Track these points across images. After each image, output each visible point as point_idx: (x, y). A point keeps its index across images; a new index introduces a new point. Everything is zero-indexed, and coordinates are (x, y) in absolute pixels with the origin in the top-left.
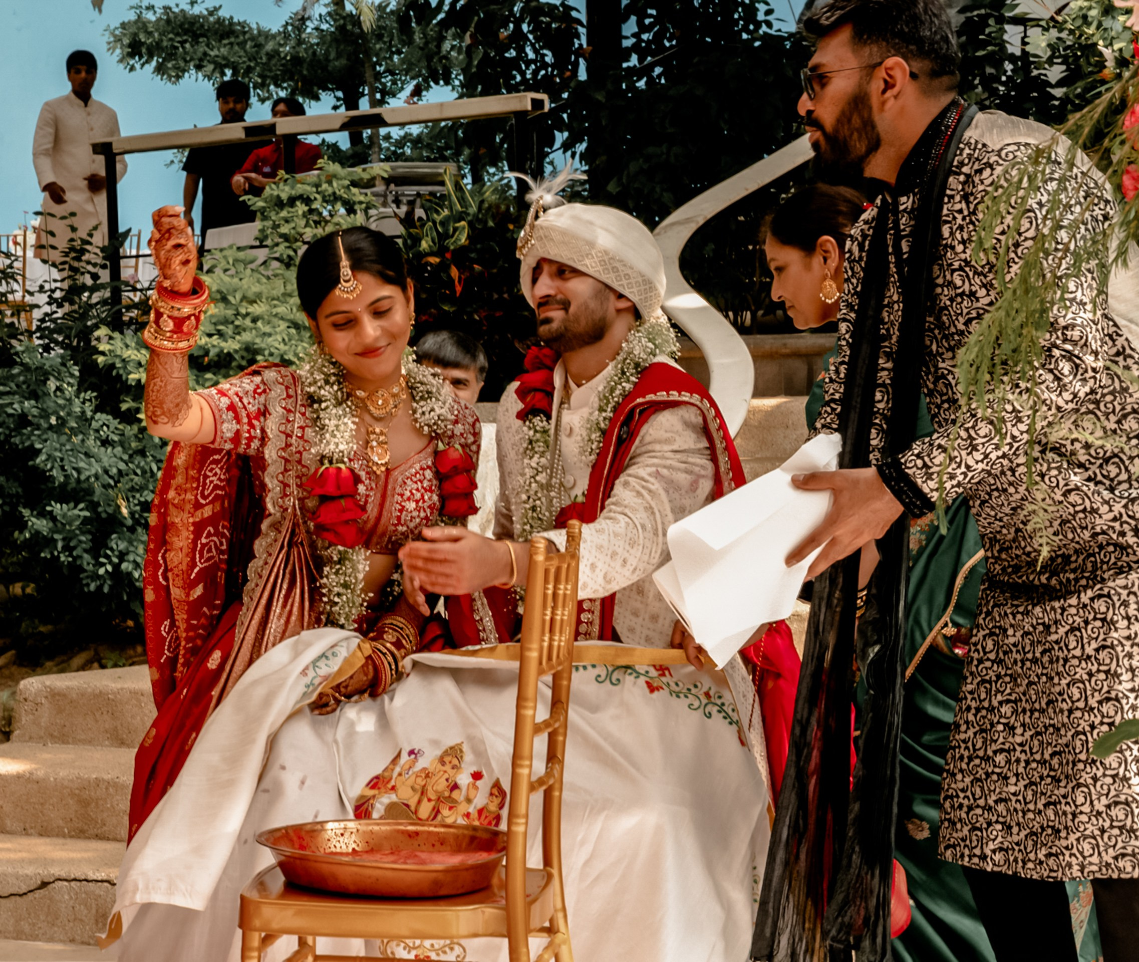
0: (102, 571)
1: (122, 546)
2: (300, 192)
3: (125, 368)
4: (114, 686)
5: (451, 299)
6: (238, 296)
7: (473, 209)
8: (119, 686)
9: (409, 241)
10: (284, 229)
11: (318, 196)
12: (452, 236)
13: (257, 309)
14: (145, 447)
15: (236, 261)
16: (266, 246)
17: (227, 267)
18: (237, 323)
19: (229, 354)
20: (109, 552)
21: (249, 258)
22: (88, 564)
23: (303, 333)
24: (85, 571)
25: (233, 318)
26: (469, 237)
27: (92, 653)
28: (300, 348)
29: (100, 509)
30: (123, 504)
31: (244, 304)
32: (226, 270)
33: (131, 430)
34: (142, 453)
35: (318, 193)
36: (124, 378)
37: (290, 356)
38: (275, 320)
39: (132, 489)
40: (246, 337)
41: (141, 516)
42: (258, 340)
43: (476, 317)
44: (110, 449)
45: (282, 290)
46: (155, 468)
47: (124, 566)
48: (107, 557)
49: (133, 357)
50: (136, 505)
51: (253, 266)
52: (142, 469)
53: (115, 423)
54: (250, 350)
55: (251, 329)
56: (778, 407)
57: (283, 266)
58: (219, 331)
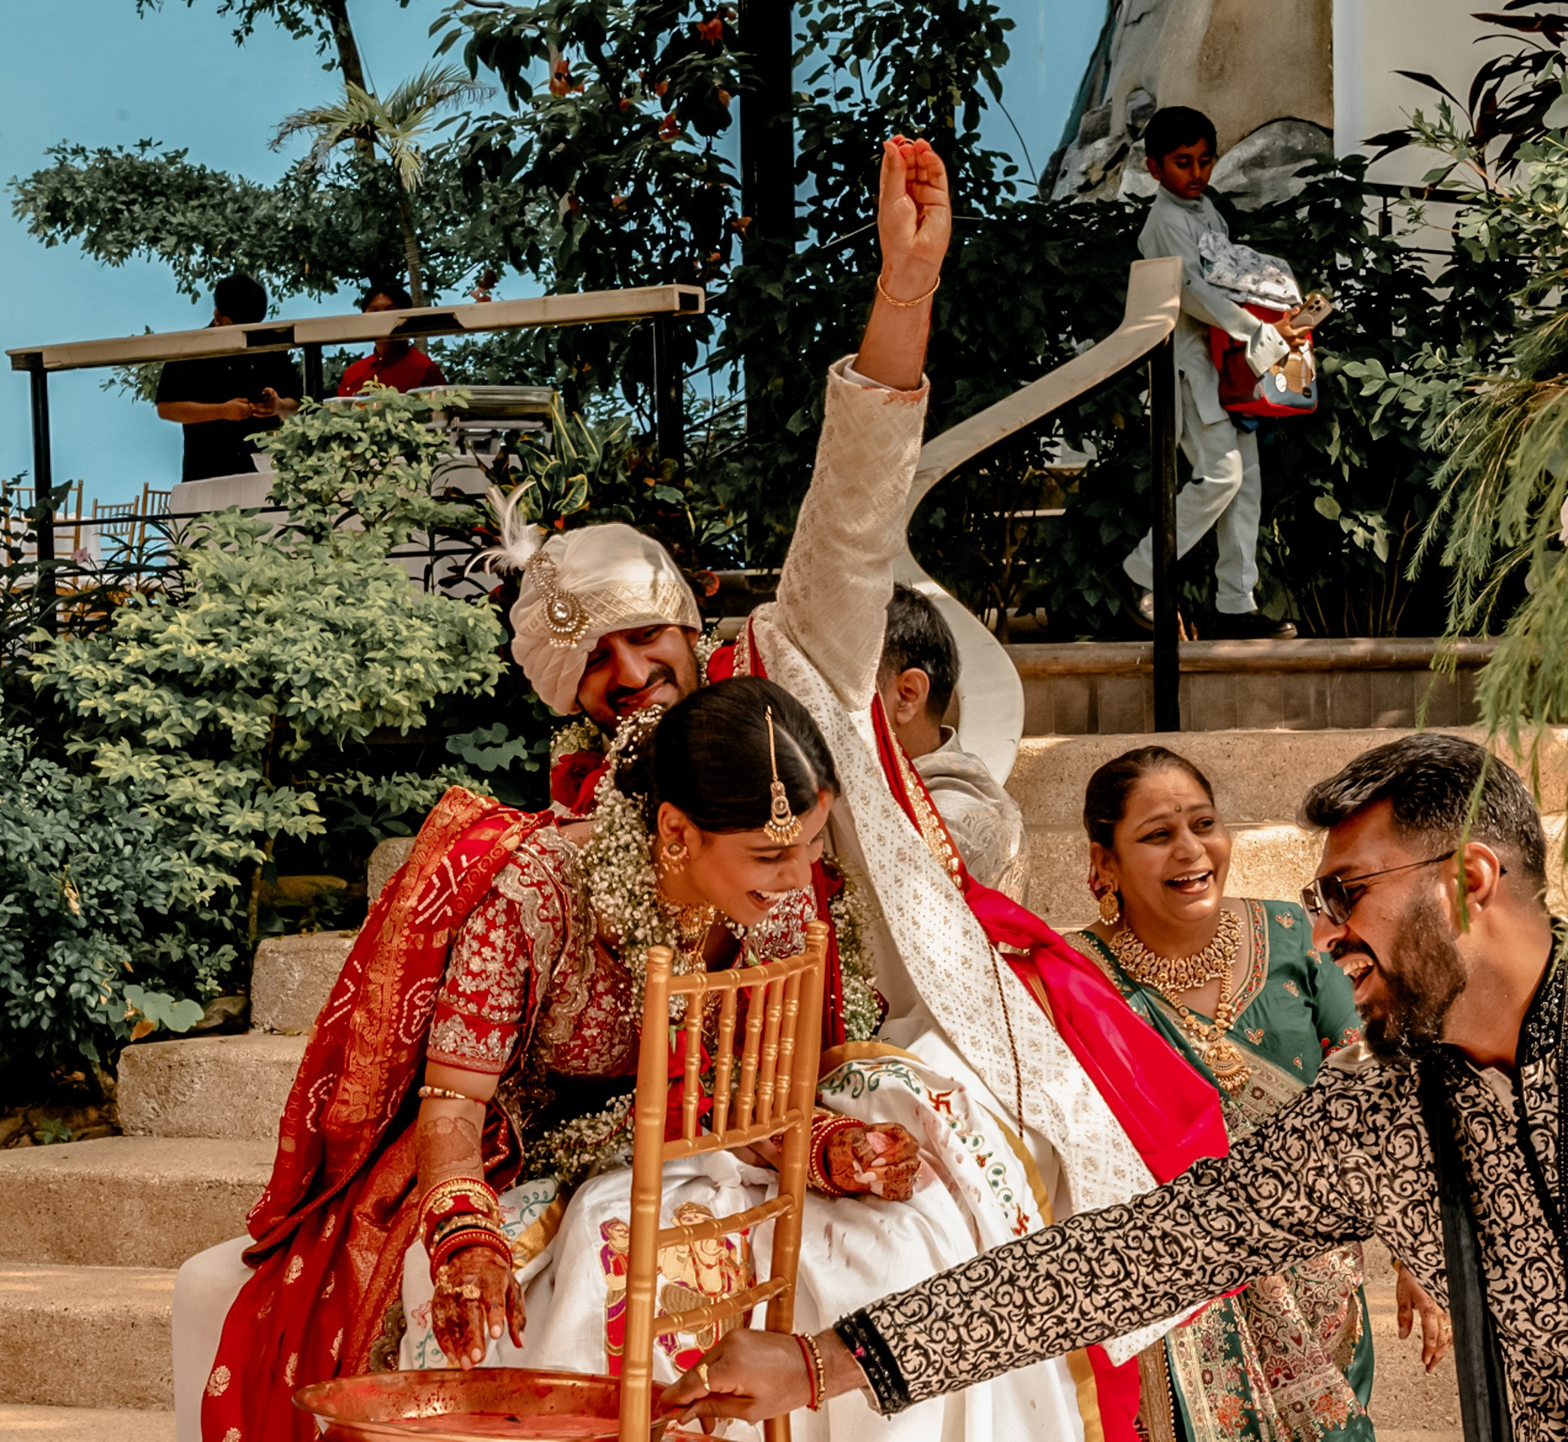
0: (39, 997)
1: (71, 958)
2: (338, 428)
3: (74, 690)
4: (58, 1170)
6: (245, 584)
7: (595, 456)
8: (65, 1171)
10: (312, 485)
11: (363, 435)
12: (565, 496)
13: (271, 603)
14: (103, 810)
15: (240, 530)
16: (285, 509)
17: (228, 541)
18: (243, 623)
19: (232, 670)
20: (50, 968)
21: (259, 527)
22: (19, 986)
23: (344, 638)
24: (14, 997)
25: (237, 616)
26: (588, 498)
27: (20, 1120)
28: (338, 659)
29: (37, 903)
30: (72, 895)
31: (254, 595)
32: (224, 545)
33: (82, 784)
34: (100, 818)
35: (364, 430)
36: (72, 706)
37: (325, 674)
38: (302, 619)
39: (86, 873)
40: (259, 645)
41: (99, 913)
42: (276, 650)
44: (51, 813)
45: (311, 576)
46: (120, 843)
47: (74, 988)
48: (48, 975)
49: (85, 674)
50: (91, 897)
51: (265, 539)
52: (101, 842)
53: (60, 774)
54: (266, 665)
55: (266, 633)
56: (1049, 751)
57: (311, 538)
58: (216, 635)
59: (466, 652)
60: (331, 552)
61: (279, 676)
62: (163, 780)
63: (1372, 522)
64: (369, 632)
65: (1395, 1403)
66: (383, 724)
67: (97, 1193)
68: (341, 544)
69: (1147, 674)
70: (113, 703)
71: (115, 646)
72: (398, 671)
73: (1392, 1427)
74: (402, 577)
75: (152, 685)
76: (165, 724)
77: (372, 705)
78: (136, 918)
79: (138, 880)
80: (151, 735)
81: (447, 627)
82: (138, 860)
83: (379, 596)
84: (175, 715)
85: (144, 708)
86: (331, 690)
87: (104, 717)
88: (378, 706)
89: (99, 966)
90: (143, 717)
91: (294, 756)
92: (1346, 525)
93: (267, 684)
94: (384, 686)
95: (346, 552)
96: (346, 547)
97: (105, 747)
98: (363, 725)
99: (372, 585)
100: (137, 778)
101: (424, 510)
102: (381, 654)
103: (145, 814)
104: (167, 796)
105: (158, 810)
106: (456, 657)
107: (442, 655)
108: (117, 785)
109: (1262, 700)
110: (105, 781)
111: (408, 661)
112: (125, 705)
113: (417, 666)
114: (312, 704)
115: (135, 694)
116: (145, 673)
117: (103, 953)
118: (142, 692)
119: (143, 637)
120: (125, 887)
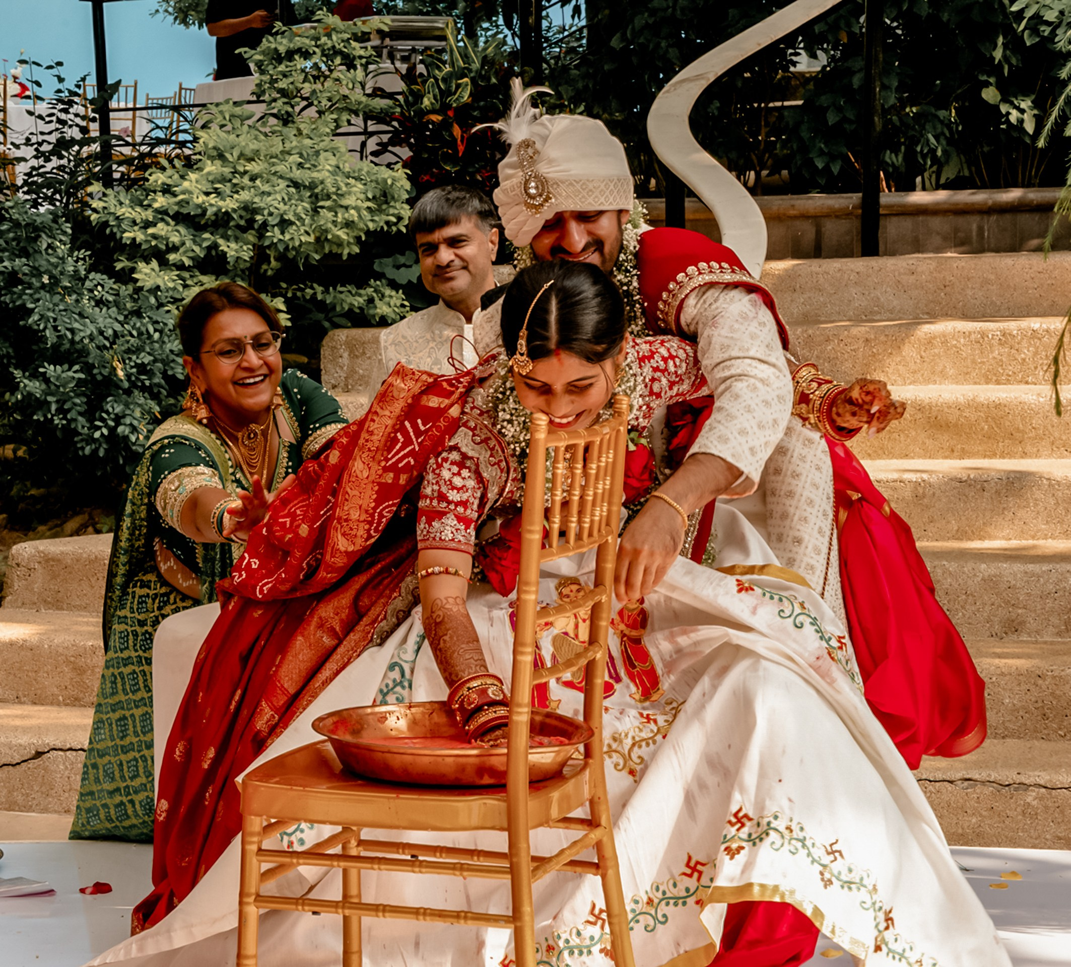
0: (97, 435)
1: (118, 409)
2: (299, 45)
3: (119, 226)
5: (454, 159)
6: (236, 153)
7: (476, 65)
9: (410, 97)
10: (282, 85)
11: (316, 50)
12: (455, 93)
13: (253, 167)
16: (263, 101)
17: (224, 123)
18: (234, 181)
19: (227, 213)
20: (104, 415)
21: (246, 114)
22: (83, 427)
23: (303, 192)
24: (80, 434)
25: (230, 176)
26: (471, 94)
27: (86, 517)
28: (299, 206)
29: (95, 371)
30: (119, 366)
31: (242, 161)
32: (222, 126)
33: (126, 290)
34: (138, 313)
35: (317, 46)
36: (118, 236)
37: (290, 216)
38: (275, 178)
39: (128, 351)
40: (245, 196)
41: (137, 379)
42: (256, 200)
43: (479, 178)
44: (105, 309)
45: (281, 148)
46: (151, 330)
47: (120, 429)
48: (103, 420)
49: (127, 215)
50: (132, 367)
51: (250, 122)
52: (138, 330)
53: (110, 283)
54: (249, 210)
55: (250, 188)
56: (786, 270)
57: (281, 123)
58: (216, 189)
59: (387, 203)
60: (295, 132)
61: (258, 217)
62: (181, 289)
63: (1023, 105)
64: (320, 188)
66: (331, 251)
68: (302, 126)
69: (857, 217)
70: (146, 235)
71: (147, 195)
72: (340, 215)
73: (1019, 738)
74: (343, 150)
75: (172, 223)
76: (182, 250)
77: (323, 238)
78: (163, 382)
79: (164, 356)
80: (172, 257)
81: (373, 185)
82: (164, 342)
83: (327, 162)
84: (189, 244)
85: (167, 239)
86: (294, 227)
87: (140, 244)
88: (326, 239)
89: (137, 414)
90: (167, 245)
91: (270, 273)
92: (1004, 109)
93: (251, 222)
94: (330, 225)
95: (305, 132)
96: (305, 128)
97: (141, 265)
98: (316, 252)
99: (323, 155)
100: (162, 287)
101: (360, 103)
102: (327, 203)
103: (168, 311)
104: (183, 299)
105: (177, 308)
106: (380, 206)
107: (370, 204)
108: (149, 291)
109: (938, 234)
110: (141, 288)
111: (346, 208)
112: (154, 237)
113: (352, 212)
114: (281, 237)
115: (161, 229)
116: (168, 215)
117: (140, 405)
118: (166, 228)
119: (167, 190)
120: (155, 361)
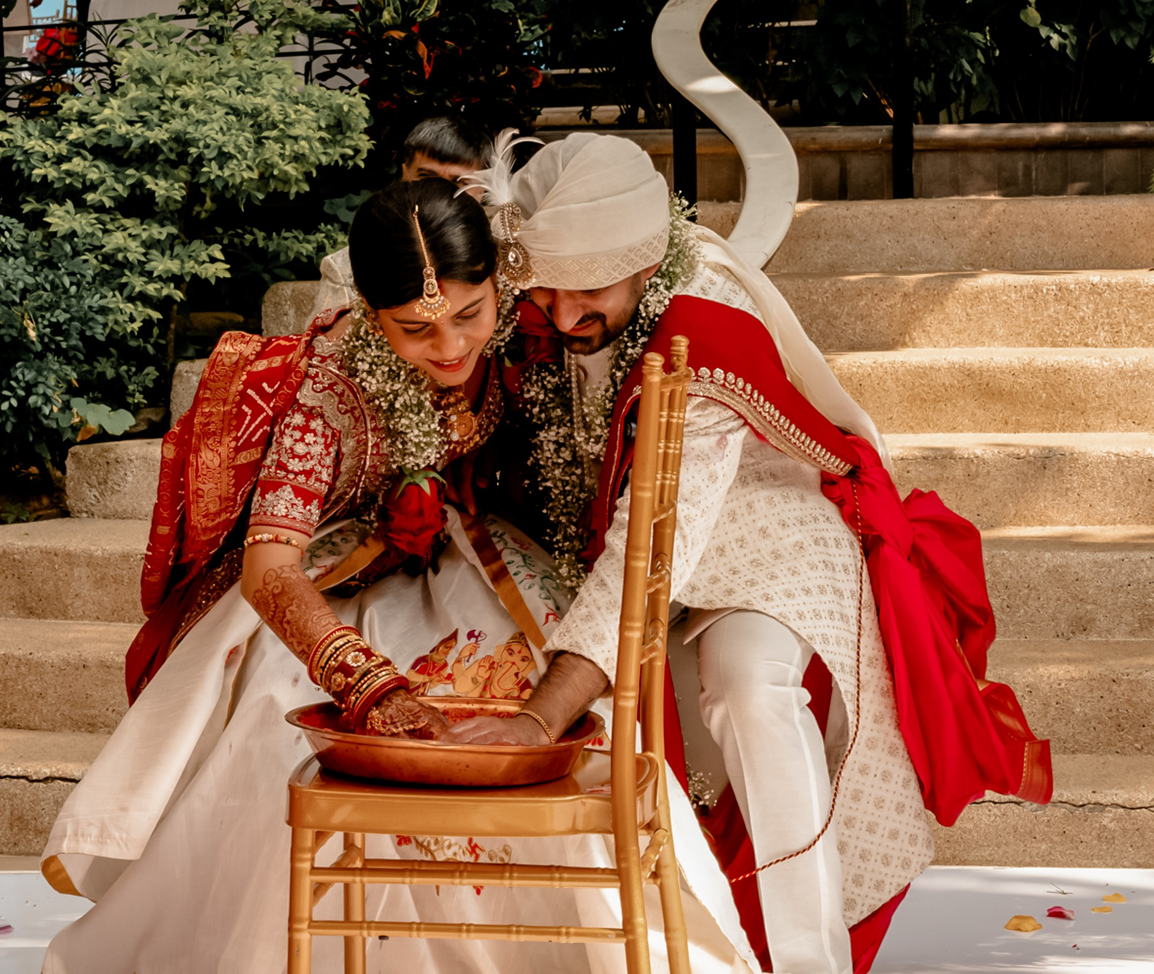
0: (5, 406)
1: (30, 376)
3: (27, 161)
4: (21, 544)
5: (418, 82)
6: (164, 76)
8: (27, 545)
9: (367, 12)
12: (419, 6)
13: (186, 92)
16: (194, 16)
17: (149, 40)
18: (163, 108)
19: (155, 144)
20: (13, 383)
21: (174, 30)
23: (244, 120)
25: (158, 102)
26: (439, 7)
28: (241, 138)
29: (3, 331)
30: (30, 325)
31: (171, 85)
32: (146, 44)
33: (36, 236)
34: (50, 264)
36: (26, 173)
37: (230, 149)
38: (210, 105)
39: (40, 308)
40: (177, 125)
41: (51, 340)
42: (190, 129)
43: (448, 103)
44: (11, 260)
46: (67, 284)
47: (32, 400)
48: (11, 389)
49: (37, 148)
50: (45, 327)
51: (178, 39)
52: (52, 283)
53: (19, 229)
54: (181, 141)
55: (182, 116)
56: (808, 212)
57: (215, 40)
58: (141, 117)
59: (342, 132)
60: (231, 51)
61: (193, 150)
62: (100, 234)
63: (1065, 29)
64: (264, 115)
65: (1094, 734)
66: (275, 189)
67: (52, 562)
68: (240, 45)
69: (887, 152)
70: (59, 171)
71: (60, 126)
72: (288, 147)
73: (1091, 752)
74: (289, 71)
75: (90, 157)
76: (101, 189)
77: (267, 175)
78: (80, 344)
79: (82, 313)
80: (90, 197)
81: (327, 112)
82: (82, 297)
83: (272, 85)
84: (110, 181)
85: (84, 176)
86: (235, 161)
87: (53, 182)
88: (272, 175)
89: (52, 381)
90: (84, 183)
91: (203, 215)
92: (1044, 32)
93: (183, 157)
94: (277, 159)
95: (244, 51)
96: (244, 47)
97: (53, 207)
98: (259, 190)
99: (266, 78)
100: (79, 232)
101: (305, 17)
102: (274, 133)
103: (86, 261)
104: (103, 246)
105: (96, 258)
106: (334, 136)
107: (323, 134)
108: (64, 237)
109: (979, 173)
110: (55, 233)
111: (296, 138)
112: (69, 173)
113: (303, 143)
114: (219, 173)
115: (77, 164)
116: (85, 148)
117: (55, 372)
118: (82, 163)
119: (83, 119)
120: (72, 319)
